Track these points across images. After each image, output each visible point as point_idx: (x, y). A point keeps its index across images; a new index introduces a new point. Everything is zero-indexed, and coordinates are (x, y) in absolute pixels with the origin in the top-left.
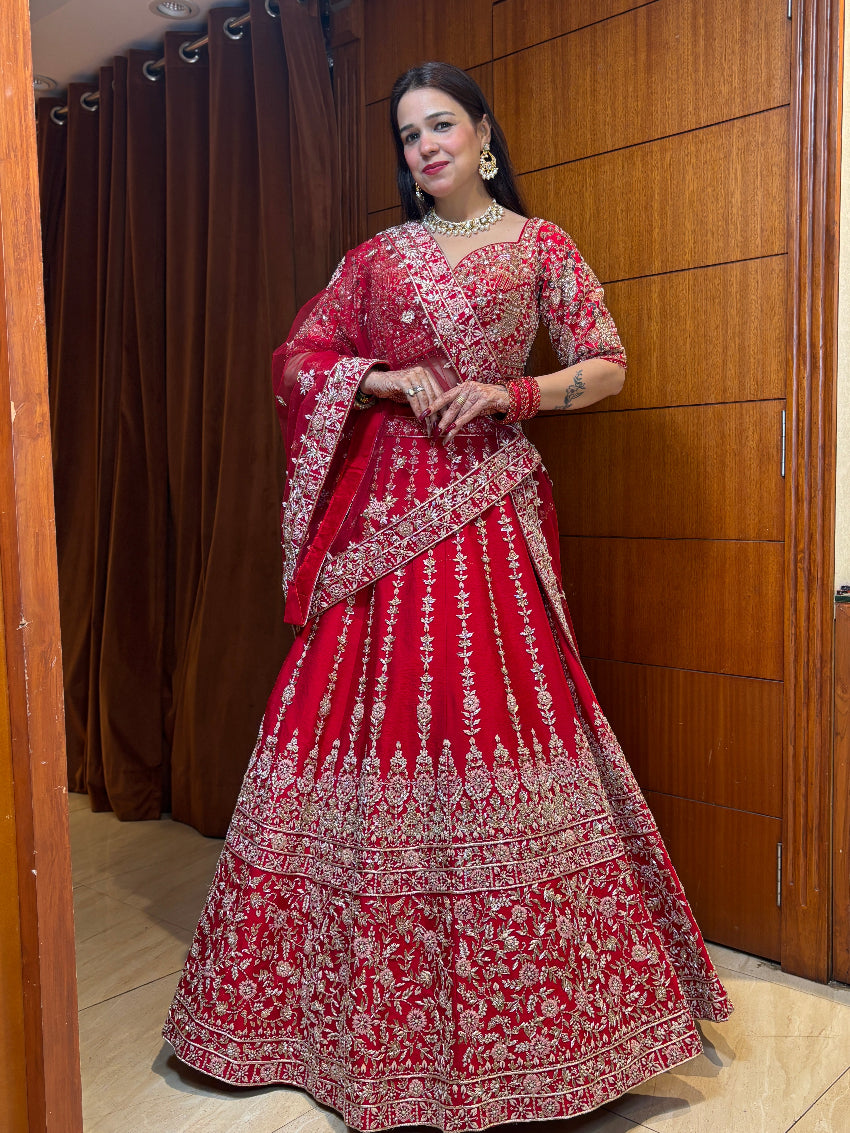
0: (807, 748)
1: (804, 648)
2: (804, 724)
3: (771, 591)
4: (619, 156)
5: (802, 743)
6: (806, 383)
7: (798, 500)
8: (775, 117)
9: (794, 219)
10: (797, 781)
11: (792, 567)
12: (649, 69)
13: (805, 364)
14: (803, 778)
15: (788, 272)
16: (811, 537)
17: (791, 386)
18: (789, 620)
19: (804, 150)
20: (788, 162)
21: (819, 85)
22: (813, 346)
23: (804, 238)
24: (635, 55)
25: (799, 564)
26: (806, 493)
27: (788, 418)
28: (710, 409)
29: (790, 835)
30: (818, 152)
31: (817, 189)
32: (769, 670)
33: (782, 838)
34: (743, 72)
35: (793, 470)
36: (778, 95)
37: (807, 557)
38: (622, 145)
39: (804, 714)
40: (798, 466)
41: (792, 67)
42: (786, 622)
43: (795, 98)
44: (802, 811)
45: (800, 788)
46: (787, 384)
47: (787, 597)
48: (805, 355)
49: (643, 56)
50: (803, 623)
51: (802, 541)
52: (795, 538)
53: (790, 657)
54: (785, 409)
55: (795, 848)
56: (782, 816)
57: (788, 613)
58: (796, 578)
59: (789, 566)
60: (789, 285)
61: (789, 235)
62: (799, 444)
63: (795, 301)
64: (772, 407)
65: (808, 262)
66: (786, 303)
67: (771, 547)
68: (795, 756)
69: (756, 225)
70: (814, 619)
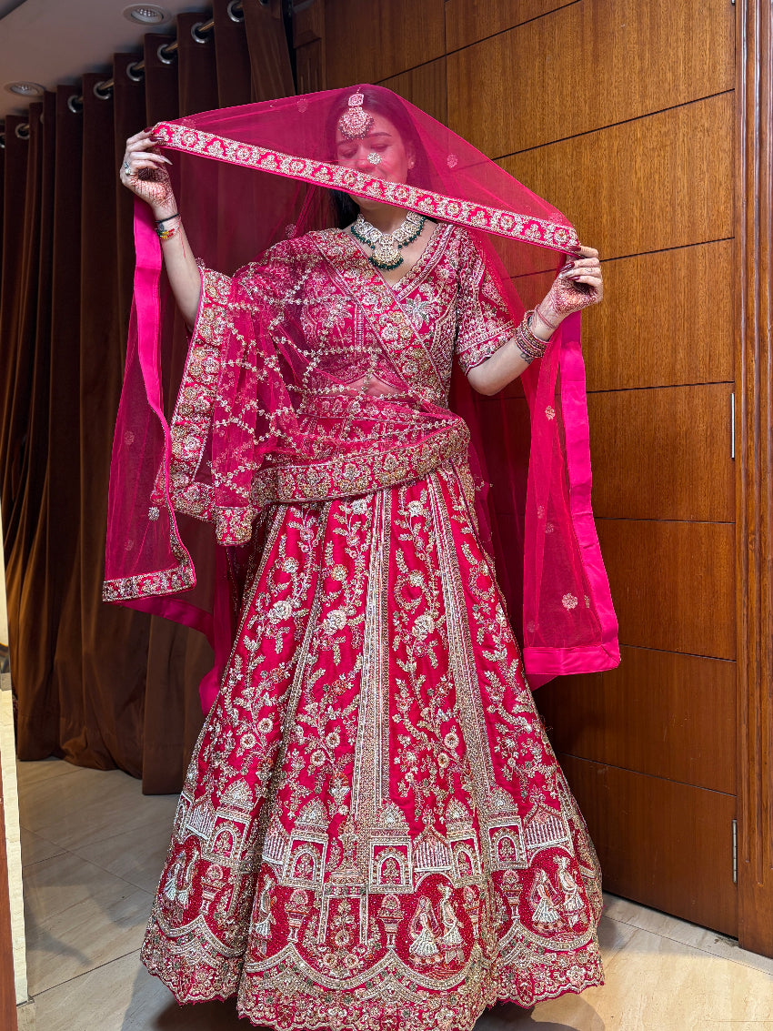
0: (760, 728)
1: (756, 629)
2: (757, 703)
3: (723, 573)
4: (568, 145)
5: (755, 722)
6: (754, 366)
7: (748, 484)
8: (719, 102)
9: (741, 203)
10: (750, 759)
11: (743, 548)
12: (596, 58)
13: (753, 347)
14: (757, 757)
15: (735, 256)
16: (762, 519)
17: (740, 368)
18: (740, 600)
19: (750, 135)
20: (734, 149)
21: (764, 68)
22: (761, 329)
23: (750, 222)
24: (582, 45)
25: (750, 546)
26: (756, 478)
27: (737, 401)
28: (660, 392)
29: (746, 814)
30: (764, 136)
31: (763, 174)
32: (722, 650)
33: (737, 816)
34: (688, 60)
35: (743, 453)
36: (723, 80)
37: (757, 539)
38: (570, 134)
39: (757, 695)
40: (748, 449)
41: (736, 52)
42: (738, 603)
43: (740, 83)
44: (756, 788)
45: (753, 766)
46: (735, 367)
47: (739, 578)
48: (753, 339)
49: (589, 47)
50: (755, 604)
51: (753, 525)
52: (746, 518)
53: (743, 639)
54: (734, 391)
55: (749, 826)
56: (737, 794)
57: (740, 596)
58: (747, 558)
59: (740, 547)
60: (736, 269)
61: (735, 221)
62: (749, 428)
63: (743, 284)
64: (721, 391)
65: (755, 247)
66: (733, 285)
67: (723, 529)
68: (748, 735)
69: (702, 212)
70: (765, 600)
